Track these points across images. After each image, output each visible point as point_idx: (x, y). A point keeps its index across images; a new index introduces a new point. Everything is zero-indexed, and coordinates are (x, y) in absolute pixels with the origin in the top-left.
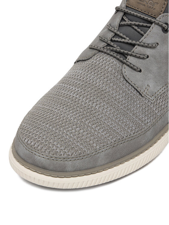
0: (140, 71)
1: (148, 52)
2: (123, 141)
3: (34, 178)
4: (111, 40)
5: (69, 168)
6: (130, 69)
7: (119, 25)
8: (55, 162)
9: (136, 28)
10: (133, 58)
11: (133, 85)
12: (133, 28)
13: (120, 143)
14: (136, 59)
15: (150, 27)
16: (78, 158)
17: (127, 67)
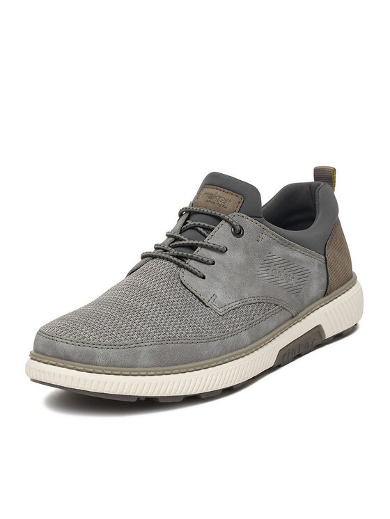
0: (204, 278)
1: (214, 256)
2: (176, 341)
3: (60, 375)
4: (169, 246)
5: (100, 360)
6: (190, 273)
7: (181, 230)
8: (81, 348)
9: (201, 229)
10: (194, 261)
11: (194, 292)
12: (197, 230)
13: (171, 342)
14: (198, 263)
15: (213, 229)
16: (113, 347)
17: (186, 272)
